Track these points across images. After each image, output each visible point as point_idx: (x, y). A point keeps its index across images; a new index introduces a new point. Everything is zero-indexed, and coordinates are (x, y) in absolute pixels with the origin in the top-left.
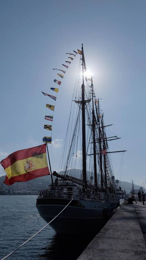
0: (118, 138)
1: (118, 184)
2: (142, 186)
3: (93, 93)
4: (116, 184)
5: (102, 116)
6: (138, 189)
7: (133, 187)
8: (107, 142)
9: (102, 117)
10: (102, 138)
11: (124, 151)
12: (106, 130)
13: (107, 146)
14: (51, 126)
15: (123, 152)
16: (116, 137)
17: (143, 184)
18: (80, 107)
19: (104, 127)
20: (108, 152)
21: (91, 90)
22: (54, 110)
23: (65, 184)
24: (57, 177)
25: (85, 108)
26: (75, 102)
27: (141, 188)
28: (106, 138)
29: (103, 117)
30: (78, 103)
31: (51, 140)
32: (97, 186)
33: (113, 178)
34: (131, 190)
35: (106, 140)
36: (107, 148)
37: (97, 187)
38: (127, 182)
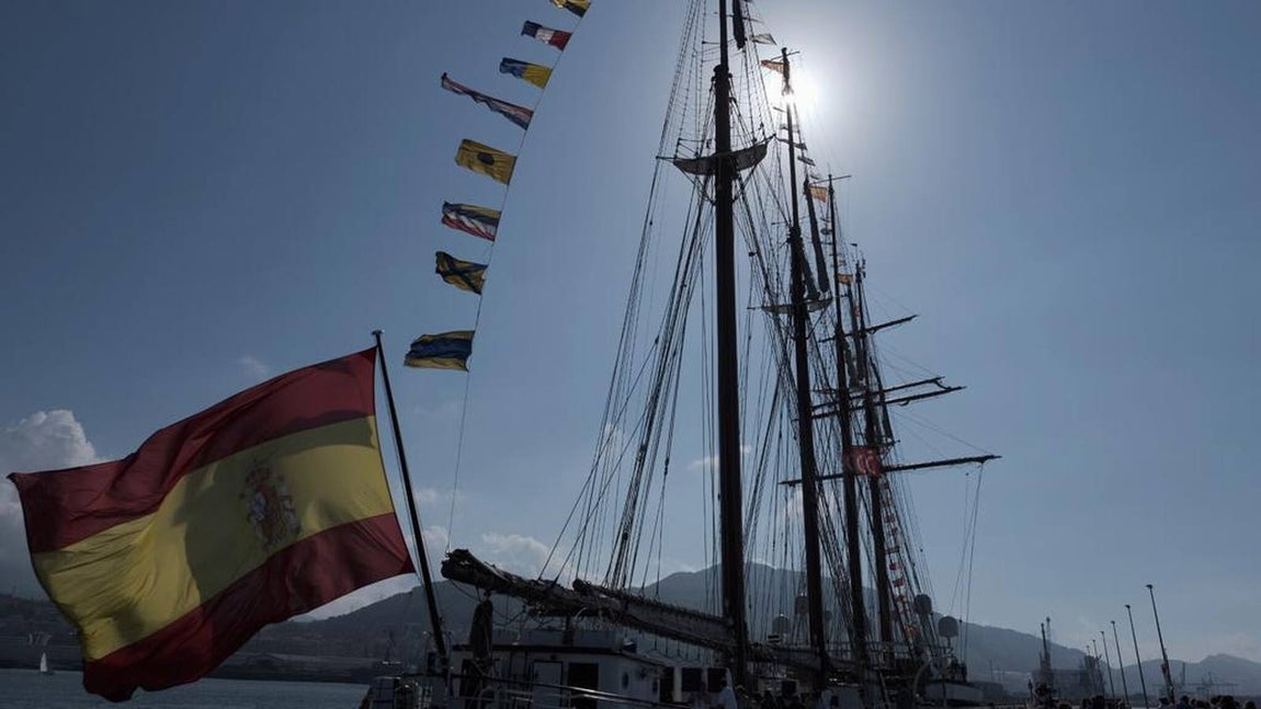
0: (949, 390)
1: (953, 640)
2: (1093, 654)
3: (796, 140)
4: (943, 641)
5: (858, 275)
6: (1075, 665)
7: (1047, 656)
8: (885, 411)
9: (859, 281)
10: (854, 384)
11: (982, 460)
12: (883, 347)
13: (889, 433)
14: (484, 267)
15: (978, 464)
16: (935, 381)
17: (1100, 643)
18: (704, 193)
19: (869, 330)
20: (894, 463)
21: (785, 122)
22: (508, 183)
23: (556, 640)
24: (488, 594)
25: (734, 194)
26: (674, 163)
27: (1091, 662)
28: (882, 392)
29: (864, 281)
30: (696, 173)
31: (470, 352)
32: (822, 648)
33: (923, 604)
34: (1034, 674)
35: (883, 404)
36: (888, 444)
37: (823, 654)
38: (1011, 632)
